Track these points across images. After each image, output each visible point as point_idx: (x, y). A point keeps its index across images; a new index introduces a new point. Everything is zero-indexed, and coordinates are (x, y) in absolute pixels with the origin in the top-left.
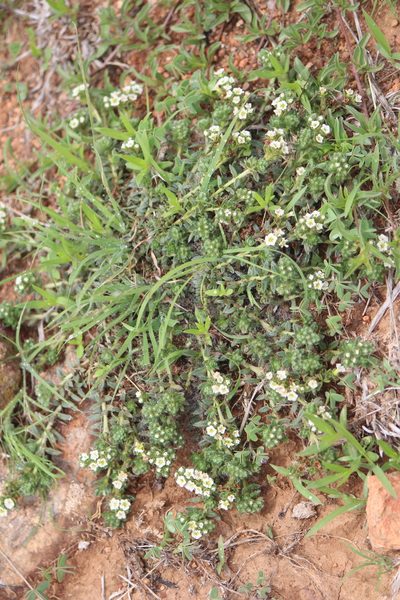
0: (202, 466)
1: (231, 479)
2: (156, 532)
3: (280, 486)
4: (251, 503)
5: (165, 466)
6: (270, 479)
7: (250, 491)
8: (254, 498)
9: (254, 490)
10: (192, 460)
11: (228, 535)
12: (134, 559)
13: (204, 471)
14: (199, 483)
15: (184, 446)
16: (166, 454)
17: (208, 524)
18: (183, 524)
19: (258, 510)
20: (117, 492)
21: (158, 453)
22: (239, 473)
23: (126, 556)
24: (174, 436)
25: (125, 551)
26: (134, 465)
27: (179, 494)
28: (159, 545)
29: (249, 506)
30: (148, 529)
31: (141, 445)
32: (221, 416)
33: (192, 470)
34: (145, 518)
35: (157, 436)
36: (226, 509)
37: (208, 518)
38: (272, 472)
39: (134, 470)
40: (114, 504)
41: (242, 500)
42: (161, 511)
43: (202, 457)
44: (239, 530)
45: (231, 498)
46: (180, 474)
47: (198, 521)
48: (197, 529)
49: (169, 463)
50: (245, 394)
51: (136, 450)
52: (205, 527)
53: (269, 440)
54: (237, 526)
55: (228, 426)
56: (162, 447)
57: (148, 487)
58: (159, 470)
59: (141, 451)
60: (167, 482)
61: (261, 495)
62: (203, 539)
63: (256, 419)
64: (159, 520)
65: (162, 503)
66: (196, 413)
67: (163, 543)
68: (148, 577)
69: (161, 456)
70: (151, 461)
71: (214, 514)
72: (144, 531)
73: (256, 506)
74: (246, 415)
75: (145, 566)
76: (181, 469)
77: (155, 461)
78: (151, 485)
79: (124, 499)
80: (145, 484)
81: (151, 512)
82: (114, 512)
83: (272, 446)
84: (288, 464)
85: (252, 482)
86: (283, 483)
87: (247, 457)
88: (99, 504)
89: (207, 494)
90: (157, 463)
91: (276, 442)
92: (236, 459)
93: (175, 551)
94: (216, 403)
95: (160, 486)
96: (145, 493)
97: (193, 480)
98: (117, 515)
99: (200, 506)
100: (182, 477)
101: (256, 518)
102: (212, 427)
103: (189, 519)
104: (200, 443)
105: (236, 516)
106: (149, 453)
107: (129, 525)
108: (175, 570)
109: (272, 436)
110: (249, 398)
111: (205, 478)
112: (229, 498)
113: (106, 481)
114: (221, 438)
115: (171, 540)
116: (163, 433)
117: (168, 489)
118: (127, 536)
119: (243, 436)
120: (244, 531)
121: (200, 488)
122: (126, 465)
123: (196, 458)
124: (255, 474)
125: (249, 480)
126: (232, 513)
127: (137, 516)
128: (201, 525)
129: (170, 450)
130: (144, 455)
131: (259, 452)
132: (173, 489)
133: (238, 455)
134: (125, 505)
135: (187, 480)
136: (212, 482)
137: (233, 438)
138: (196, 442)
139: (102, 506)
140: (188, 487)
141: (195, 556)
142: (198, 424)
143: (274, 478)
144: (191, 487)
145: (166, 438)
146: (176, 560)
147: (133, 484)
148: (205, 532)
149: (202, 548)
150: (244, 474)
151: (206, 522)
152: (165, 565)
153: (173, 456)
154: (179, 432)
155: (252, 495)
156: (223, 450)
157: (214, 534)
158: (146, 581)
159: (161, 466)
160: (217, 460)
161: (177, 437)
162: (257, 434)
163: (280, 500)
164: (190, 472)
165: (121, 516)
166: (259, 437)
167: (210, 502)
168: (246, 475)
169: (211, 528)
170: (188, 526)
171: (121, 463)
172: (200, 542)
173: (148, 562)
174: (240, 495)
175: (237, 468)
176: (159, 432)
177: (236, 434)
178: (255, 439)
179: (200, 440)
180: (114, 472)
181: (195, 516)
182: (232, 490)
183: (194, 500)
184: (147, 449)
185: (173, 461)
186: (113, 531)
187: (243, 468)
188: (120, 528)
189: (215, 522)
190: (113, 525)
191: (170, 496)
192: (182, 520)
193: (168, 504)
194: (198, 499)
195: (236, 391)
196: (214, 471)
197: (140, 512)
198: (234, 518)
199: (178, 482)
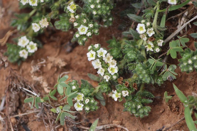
0: (115, 52)
1: (134, 77)
2: (45, 85)
3: (171, 106)
4: (139, 107)
5: (85, 35)
6: (166, 97)
7: (143, 96)
8: (144, 105)
9: (147, 98)
10: (109, 43)
11: (104, 121)
12: (13, 97)
13: (115, 58)
14: (105, 65)
15: (109, 27)
16: (91, 25)
17: (93, 104)
18: (72, 91)
19: (141, 116)
20: (31, 33)
21: (85, 21)
22: (143, 77)
23: (9, 90)
24: (107, 15)
25: (11, 86)
26: (59, 19)
27: (82, 64)
28: (42, 97)
29: (136, 108)
30: (39, 79)
31: (75, 6)
32: (155, 21)
33: (105, 52)
34: (42, 68)
35: (92, 6)
36: (116, 100)
37: (96, 99)
38: (171, 92)
39: (57, 23)
40: (23, 41)
41: (133, 100)
42: (59, 70)
43: (119, 46)
44: (116, 123)
45: (125, 93)
46: (93, 49)
47: (86, 96)
48: (82, 102)
49: (89, 34)
50: (186, 14)
51: (69, 8)
52: (89, 104)
53: (185, 64)
54: (115, 118)
55: (158, 32)
56: (90, 17)
57: (59, 44)
58: (77, 36)
59: (72, 11)
60: (77, 49)
61: (150, 105)
62: (81, 113)
63: (183, 40)
64: (53, 76)
65: (63, 64)
66: (135, 5)
67: (47, 97)
68: (17, 118)
69: (87, 25)
70: (76, 24)
71: (102, 98)
72: (36, 78)
73: (141, 111)
74: (177, 32)
75: (19, 107)
76: (97, 46)
77: (78, 26)
78: (62, 43)
79: (34, 42)
80: (58, 39)
81: (50, 66)
82: (19, 48)
83: (185, 70)
84: (187, 92)
85: (149, 90)
86: (174, 106)
87: (157, 67)
88: (9, 33)
89: (107, 78)
90: (79, 29)
91: (191, 69)
92: (148, 63)
93: (53, 110)
94: (157, 7)
95: (69, 49)
96: (53, 47)
97: (102, 60)
98: (21, 52)
99: (93, 84)
100: (94, 53)
101: (135, 121)
102: (143, 25)
103: (79, 90)
104: (125, 33)
105: (119, 110)
106: (77, 17)
107: (25, 66)
108: (43, 125)
109: (190, 62)
110: (188, 18)
111: (112, 64)
112: (123, 92)
113: (26, 18)
114: (145, 39)
115: (54, 98)
116: (99, 6)
117: (75, 56)
118: (18, 74)
119: (165, 47)
120: (119, 126)
121: (104, 70)
122: (52, 15)
123: (114, 43)
124: (156, 85)
125: (147, 87)
126: (117, 106)
127: (36, 62)
128: (87, 101)
129: (97, 24)
130: (72, 16)
131: (170, 69)
132: (79, 58)
133: (152, 61)
134: (33, 48)
135: (97, 57)
136: (116, 71)
137: (156, 45)
138: (121, 30)
139: (10, 37)
140: (93, 64)
141: (67, 123)
142: (132, 17)
143: (170, 97)
144: (96, 65)
145: (100, 12)
146: (49, 117)
147: (47, 34)
148: (87, 109)
149: (76, 120)
150: (147, 80)
151: (92, 101)
152: (38, 116)
153: (96, 31)
154: (111, 13)
155: (144, 100)
156: (140, 50)
157: (93, 114)
158: (13, 120)
159: (82, 33)
160: (131, 55)
161: (109, 17)
162: (177, 53)
163: (164, 118)
164: (103, 52)
165: (23, 54)
166: (179, 56)
167: (105, 87)
168: (148, 81)
169: (93, 108)
170: (76, 95)
171: (48, 11)
172: (78, 114)
173: (24, 106)
174: (133, 95)
175: (144, 72)
176: (97, 4)
177: (161, 43)
178: (174, 56)
179: (125, 30)
180: (38, 15)
181: (86, 90)
182: (129, 87)
183: (92, 76)
184: (77, 12)
185: (93, 34)
186: (9, 63)
187: (149, 75)
188: (15, 64)
189: (99, 105)
190: (12, 58)
191: (73, 62)
192: (74, 88)
193: (67, 68)
194: (96, 78)
195: (181, 7)
196: (123, 62)
197: (41, 61)
198: (116, 110)
199: (89, 55)
